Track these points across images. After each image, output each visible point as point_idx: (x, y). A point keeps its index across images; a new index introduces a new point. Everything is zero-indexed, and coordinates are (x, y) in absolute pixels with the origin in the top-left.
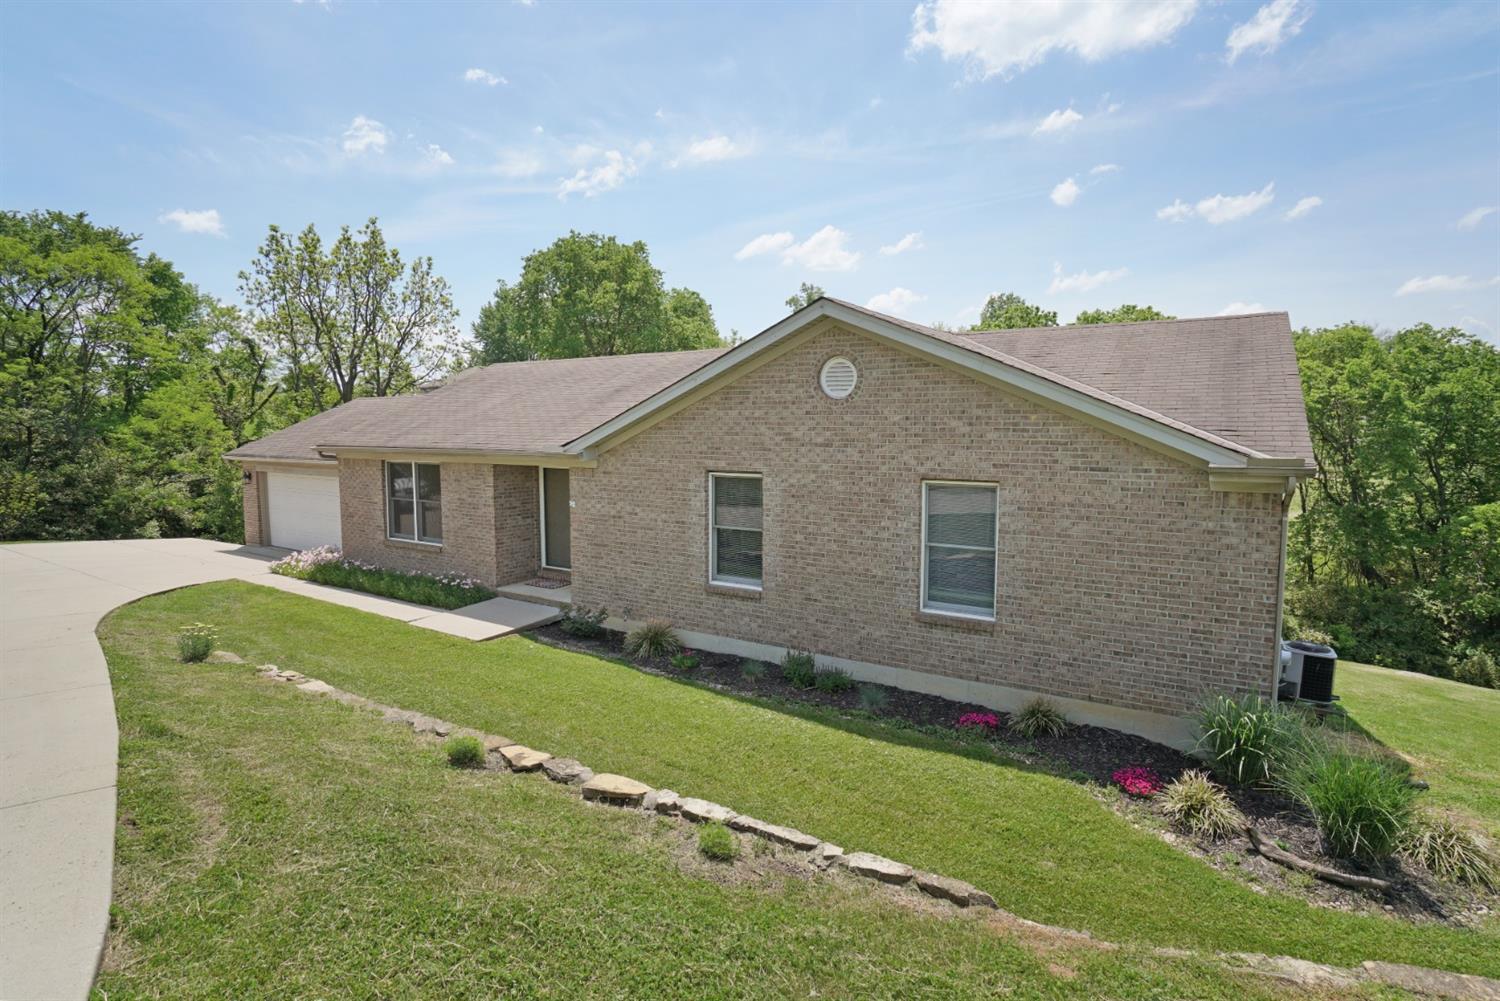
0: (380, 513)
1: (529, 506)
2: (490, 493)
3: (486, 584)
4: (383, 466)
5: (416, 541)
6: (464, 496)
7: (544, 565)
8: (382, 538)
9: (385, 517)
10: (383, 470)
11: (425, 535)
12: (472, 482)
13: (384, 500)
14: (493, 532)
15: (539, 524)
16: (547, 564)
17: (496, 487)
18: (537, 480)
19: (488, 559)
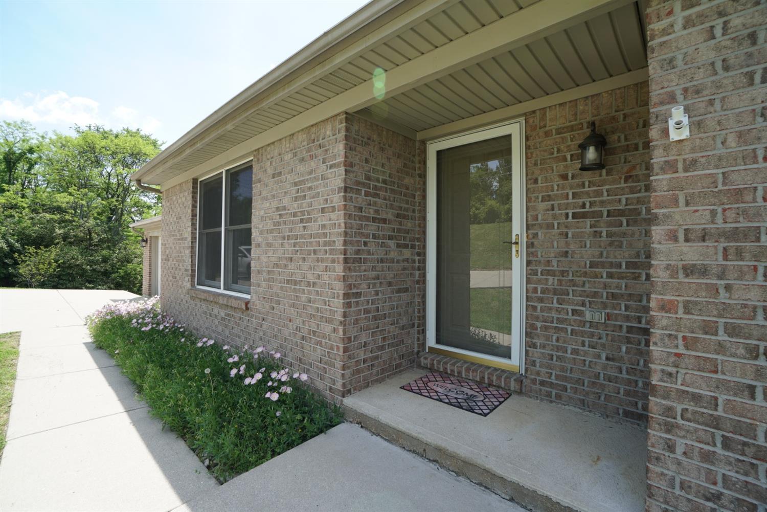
0: (188, 252)
1: (408, 224)
2: (337, 178)
3: (320, 385)
4: (195, 187)
5: (222, 291)
6: (286, 201)
7: (431, 341)
8: (188, 285)
9: (192, 257)
10: (194, 193)
11: (235, 281)
12: (301, 168)
13: (193, 234)
14: (339, 269)
15: (423, 262)
16: (438, 341)
17: (349, 165)
18: (423, 176)
19: (327, 328)
